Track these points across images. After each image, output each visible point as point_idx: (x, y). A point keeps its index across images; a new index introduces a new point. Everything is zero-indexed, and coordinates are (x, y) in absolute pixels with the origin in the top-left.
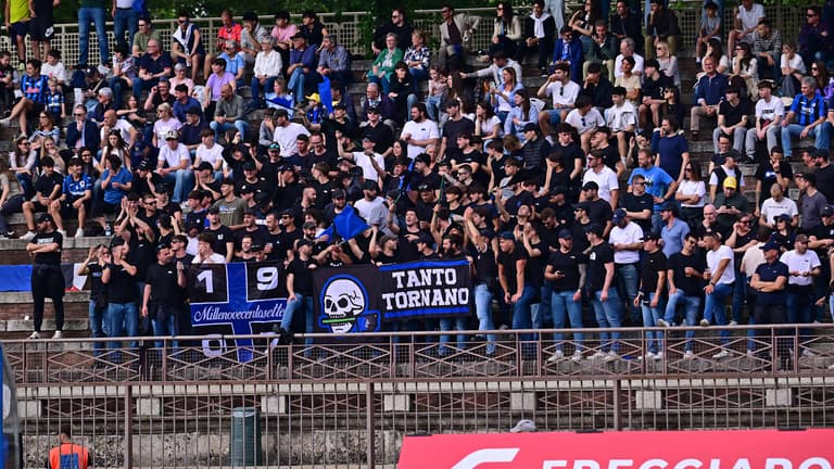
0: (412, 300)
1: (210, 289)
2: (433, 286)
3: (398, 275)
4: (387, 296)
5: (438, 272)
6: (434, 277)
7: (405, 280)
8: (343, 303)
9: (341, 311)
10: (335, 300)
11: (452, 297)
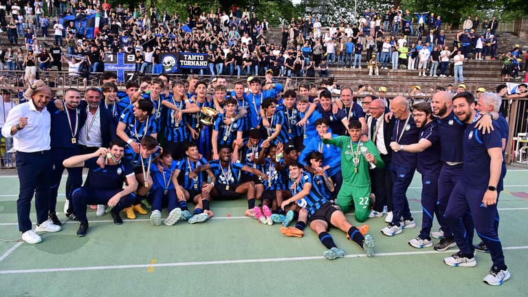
0: (189, 63)
1: (112, 60)
2: (196, 60)
3: (186, 56)
4: (182, 61)
5: (198, 56)
6: (197, 58)
7: (187, 58)
8: (169, 63)
9: (168, 65)
10: (166, 62)
11: (202, 64)
